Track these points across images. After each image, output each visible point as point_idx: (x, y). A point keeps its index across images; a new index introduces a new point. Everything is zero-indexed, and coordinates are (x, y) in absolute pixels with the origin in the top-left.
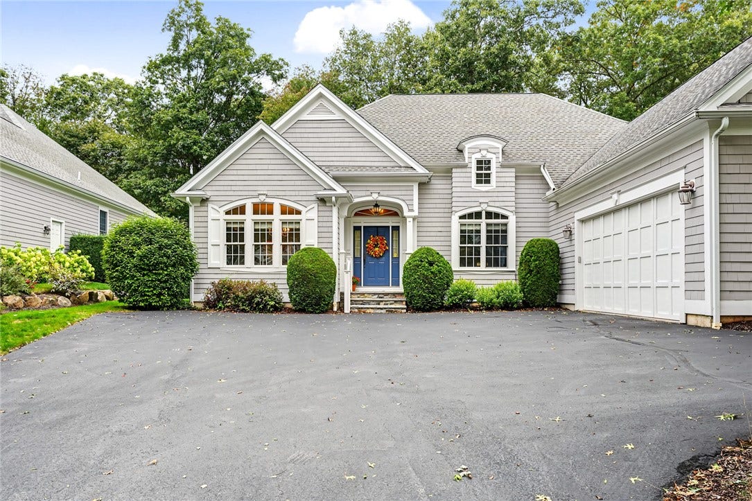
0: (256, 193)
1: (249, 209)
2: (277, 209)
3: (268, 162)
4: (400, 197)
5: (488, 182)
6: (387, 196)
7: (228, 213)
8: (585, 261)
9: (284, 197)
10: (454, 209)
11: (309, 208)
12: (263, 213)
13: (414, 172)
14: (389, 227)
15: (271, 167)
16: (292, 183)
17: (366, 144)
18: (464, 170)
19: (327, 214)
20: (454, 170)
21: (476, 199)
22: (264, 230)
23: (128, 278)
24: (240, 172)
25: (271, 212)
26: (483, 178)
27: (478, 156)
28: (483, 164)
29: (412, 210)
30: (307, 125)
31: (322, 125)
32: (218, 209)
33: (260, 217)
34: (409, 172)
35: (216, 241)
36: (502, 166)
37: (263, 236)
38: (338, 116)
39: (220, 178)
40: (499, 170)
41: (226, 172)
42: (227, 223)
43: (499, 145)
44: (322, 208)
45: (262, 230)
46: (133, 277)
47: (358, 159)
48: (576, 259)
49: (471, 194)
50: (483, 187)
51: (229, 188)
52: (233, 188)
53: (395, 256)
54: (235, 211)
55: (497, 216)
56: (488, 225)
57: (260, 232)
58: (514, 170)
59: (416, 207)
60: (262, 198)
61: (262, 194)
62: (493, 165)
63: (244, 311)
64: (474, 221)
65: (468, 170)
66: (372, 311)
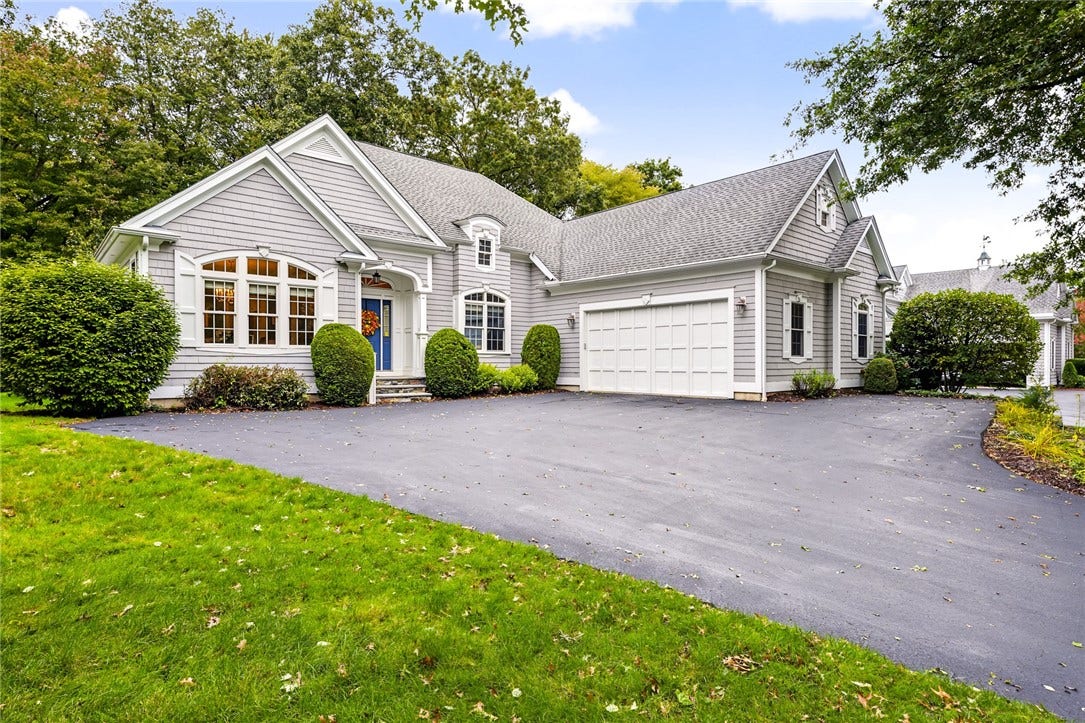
0: (254, 245)
1: (242, 266)
2: (283, 270)
3: (271, 203)
4: (415, 270)
5: (488, 263)
6: (402, 267)
7: (207, 267)
8: (589, 347)
9: (295, 255)
10: (460, 288)
11: (327, 273)
12: (263, 273)
13: (432, 244)
14: (379, 301)
15: (274, 211)
16: (305, 237)
17: (376, 202)
18: (469, 248)
19: (349, 282)
20: (460, 247)
21: (479, 280)
22: (265, 296)
23: (83, 364)
24: (227, 211)
25: (274, 272)
26: (484, 260)
27: (481, 235)
28: (485, 244)
29: (426, 286)
30: (304, 162)
31: (325, 167)
32: (193, 261)
33: (258, 278)
34: (426, 243)
35: (190, 308)
36: (501, 250)
37: (263, 304)
38: (345, 160)
39: (195, 214)
40: (499, 253)
41: (204, 208)
42: (206, 282)
43: (498, 227)
44: (343, 275)
45: (261, 296)
46: (94, 363)
47: (369, 218)
48: (581, 345)
49: (475, 275)
50: (484, 268)
51: (210, 231)
52: (217, 232)
53: (387, 335)
54: (219, 266)
55: (496, 299)
56: (489, 307)
57: (258, 299)
58: (509, 255)
59: (430, 282)
60: (264, 253)
61: (266, 248)
62: (493, 247)
63: (266, 408)
64: (477, 302)
65: (472, 249)
66: (396, 400)
